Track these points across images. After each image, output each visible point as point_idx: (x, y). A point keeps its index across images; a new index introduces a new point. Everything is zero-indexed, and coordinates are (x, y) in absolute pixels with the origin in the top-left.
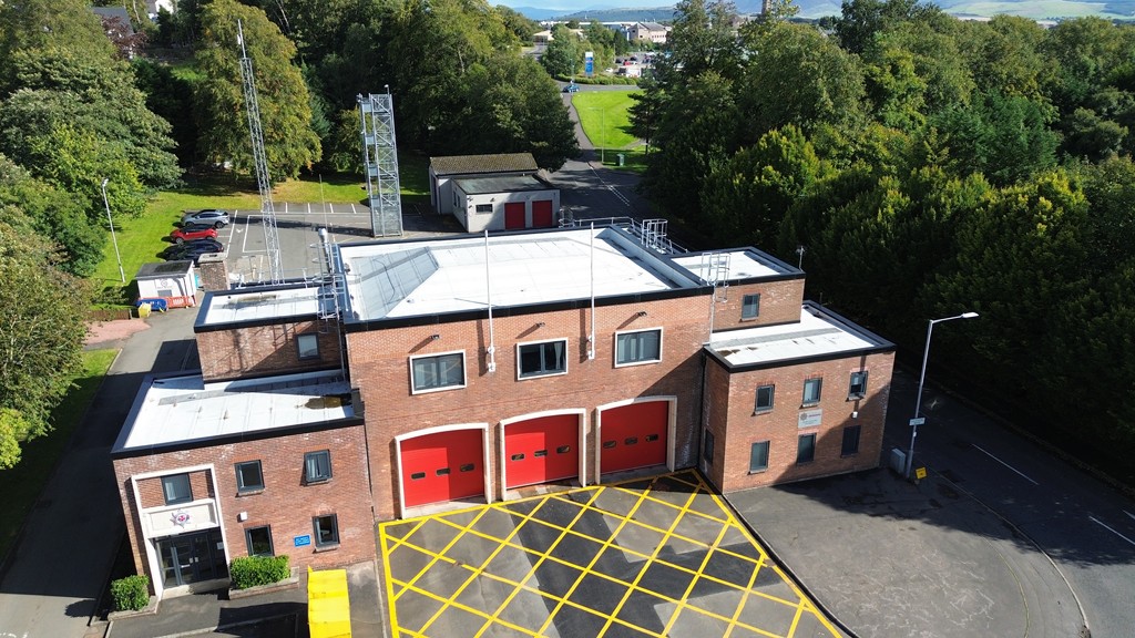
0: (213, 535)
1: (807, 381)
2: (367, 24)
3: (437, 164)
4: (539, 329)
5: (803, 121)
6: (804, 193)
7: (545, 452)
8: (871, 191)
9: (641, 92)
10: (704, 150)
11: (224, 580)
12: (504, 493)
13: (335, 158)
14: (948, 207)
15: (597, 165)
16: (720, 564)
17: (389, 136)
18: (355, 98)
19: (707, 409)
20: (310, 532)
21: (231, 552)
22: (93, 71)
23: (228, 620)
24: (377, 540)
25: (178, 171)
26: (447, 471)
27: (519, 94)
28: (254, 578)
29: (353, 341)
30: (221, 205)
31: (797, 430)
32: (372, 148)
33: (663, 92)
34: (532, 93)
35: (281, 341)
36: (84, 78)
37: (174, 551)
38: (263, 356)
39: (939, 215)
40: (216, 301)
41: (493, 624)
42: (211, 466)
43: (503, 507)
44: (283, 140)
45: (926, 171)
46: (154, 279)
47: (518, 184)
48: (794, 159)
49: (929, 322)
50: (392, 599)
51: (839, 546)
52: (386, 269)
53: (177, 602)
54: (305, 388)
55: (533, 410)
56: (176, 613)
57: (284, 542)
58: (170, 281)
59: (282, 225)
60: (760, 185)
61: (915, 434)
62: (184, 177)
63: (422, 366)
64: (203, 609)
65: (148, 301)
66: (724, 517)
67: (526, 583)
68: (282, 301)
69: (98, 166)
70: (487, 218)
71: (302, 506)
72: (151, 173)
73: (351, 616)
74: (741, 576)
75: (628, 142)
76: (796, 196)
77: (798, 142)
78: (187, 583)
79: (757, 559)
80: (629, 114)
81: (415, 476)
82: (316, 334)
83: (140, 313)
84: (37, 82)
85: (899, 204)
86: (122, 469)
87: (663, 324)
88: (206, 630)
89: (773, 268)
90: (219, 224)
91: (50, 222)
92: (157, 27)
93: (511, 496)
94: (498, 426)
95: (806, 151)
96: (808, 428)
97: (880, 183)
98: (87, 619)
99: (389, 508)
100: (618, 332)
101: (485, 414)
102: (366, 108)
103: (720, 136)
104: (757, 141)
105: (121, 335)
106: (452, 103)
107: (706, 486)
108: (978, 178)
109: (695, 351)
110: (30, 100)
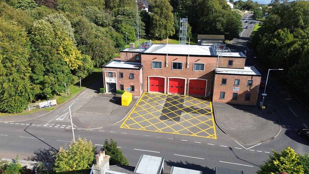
0: (115, 84)
1: (236, 80)
3: (199, 36)
4: (177, 60)
7: (178, 87)
11: (116, 93)
12: (168, 93)
16: (201, 111)
20: (130, 88)
21: (117, 88)
22: (132, 12)
24: (142, 94)
25: (145, 34)
27: (224, 20)
28: (120, 93)
29: (142, 56)
31: (233, 91)
34: (228, 20)
35: (133, 56)
36: (130, 13)
37: (110, 86)
38: (130, 58)
42: (116, 72)
43: (167, 95)
48: (283, 37)
50: (139, 101)
53: (108, 94)
54: (134, 65)
55: (175, 76)
57: (125, 88)
60: (272, 44)
61: (264, 98)
62: (146, 36)
63: (154, 63)
64: (112, 96)
66: (209, 105)
67: (162, 105)
71: (129, 83)
74: (204, 113)
77: (287, 33)
78: (111, 93)
79: (210, 112)
81: (152, 85)
82: (139, 56)
84: (122, 14)
85: (296, 48)
86: (104, 69)
87: (205, 63)
88: (110, 98)
94: (167, 78)
96: (236, 91)
98: (96, 93)
99: (146, 90)
100: (194, 63)
101: (165, 75)
102: (181, 21)
104: (275, 32)
107: (210, 100)
109: (212, 70)
110: (120, 17)
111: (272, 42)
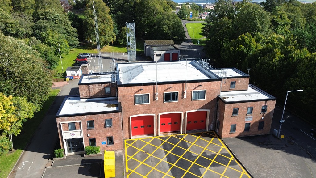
0: (82, 138)
1: (248, 107)
2: (130, 3)
3: (147, 42)
4: (171, 89)
5: (252, 32)
6: (251, 53)
7: (171, 123)
8: (271, 53)
9: (205, 23)
10: (222, 40)
11: (83, 152)
12: (159, 134)
13: (119, 40)
14: (295, 58)
15: (191, 44)
16: (219, 158)
17: (134, 34)
18: (125, 24)
19: (218, 114)
20: (106, 141)
21: (85, 145)
22: (57, 15)
23: (84, 162)
24: (124, 144)
25: (78, 42)
26: (143, 127)
27: (170, 23)
28: (91, 152)
29: (119, 89)
30: (89, 52)
31: (245, 121)
32: (129, 37)
33: (212, 23)
34: (174, 23)
35: (101, 89)
36: (55, 17)
37: (71, 143)
38: (96, 92)
39: (292, 61)
40: (85, 77)
41: (154, 170)
42: (81, 121)
43: (158, 138)
44: (105, 35)
45: (289, 47)
46: (70, 71)
47: (169, 48)
48: (249, 43)
49: (287, 92)
50: (127, 160)
51: (256, 156)
52: (130, 70)
53: (71, 157)
54: (107, 102)
55: (168, 111)
56: (70, 160)
57: (99, 143)
58: (74, 72)
59: (103, 58)
60: (238, 51)
61: (281, 125)
62: (80, 44)
63: (138, 97)
64: (77, 159)
65: (69, 77)
66: (222, 145)
67: (164, 159)
68: (102, 78)
69: (58, 41)
70: (159, 58)
71: (104, 134)
72: (71, 43)
73: (116, 164)
74: (226, 162)
75: (201, 37)
76: (249, 54)
77: (250, 38)
78: (74, 152)
79: (231, 158)
80: (201, 29)
81: (135, 128)
82: (110, 87)
83: (67, 80)
84: (44, 18)
85: (280, 57)
86: (58, 120)
87: (206, 89)
88: (78, 165)
89: (240, 74)
90: (88, 57)
91: (45, 55)
92: (75, 4)
93: (161, 135)
94: (158, 115)
95: (252, 41)
96: (248, 121)
97: (275, 50)
98: (48, 159)
99: (127, 136)
100: (193, 91)
101: (154, 112)
102: (128, 26)
103: (227, 36)
104: (238, 37)
105: (62, 85)
106: (151, 26)
107: (217, 136)
108: (305, 49)
109: (216, 97)
110: (42, 23)
111: (238, 49)
